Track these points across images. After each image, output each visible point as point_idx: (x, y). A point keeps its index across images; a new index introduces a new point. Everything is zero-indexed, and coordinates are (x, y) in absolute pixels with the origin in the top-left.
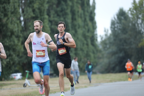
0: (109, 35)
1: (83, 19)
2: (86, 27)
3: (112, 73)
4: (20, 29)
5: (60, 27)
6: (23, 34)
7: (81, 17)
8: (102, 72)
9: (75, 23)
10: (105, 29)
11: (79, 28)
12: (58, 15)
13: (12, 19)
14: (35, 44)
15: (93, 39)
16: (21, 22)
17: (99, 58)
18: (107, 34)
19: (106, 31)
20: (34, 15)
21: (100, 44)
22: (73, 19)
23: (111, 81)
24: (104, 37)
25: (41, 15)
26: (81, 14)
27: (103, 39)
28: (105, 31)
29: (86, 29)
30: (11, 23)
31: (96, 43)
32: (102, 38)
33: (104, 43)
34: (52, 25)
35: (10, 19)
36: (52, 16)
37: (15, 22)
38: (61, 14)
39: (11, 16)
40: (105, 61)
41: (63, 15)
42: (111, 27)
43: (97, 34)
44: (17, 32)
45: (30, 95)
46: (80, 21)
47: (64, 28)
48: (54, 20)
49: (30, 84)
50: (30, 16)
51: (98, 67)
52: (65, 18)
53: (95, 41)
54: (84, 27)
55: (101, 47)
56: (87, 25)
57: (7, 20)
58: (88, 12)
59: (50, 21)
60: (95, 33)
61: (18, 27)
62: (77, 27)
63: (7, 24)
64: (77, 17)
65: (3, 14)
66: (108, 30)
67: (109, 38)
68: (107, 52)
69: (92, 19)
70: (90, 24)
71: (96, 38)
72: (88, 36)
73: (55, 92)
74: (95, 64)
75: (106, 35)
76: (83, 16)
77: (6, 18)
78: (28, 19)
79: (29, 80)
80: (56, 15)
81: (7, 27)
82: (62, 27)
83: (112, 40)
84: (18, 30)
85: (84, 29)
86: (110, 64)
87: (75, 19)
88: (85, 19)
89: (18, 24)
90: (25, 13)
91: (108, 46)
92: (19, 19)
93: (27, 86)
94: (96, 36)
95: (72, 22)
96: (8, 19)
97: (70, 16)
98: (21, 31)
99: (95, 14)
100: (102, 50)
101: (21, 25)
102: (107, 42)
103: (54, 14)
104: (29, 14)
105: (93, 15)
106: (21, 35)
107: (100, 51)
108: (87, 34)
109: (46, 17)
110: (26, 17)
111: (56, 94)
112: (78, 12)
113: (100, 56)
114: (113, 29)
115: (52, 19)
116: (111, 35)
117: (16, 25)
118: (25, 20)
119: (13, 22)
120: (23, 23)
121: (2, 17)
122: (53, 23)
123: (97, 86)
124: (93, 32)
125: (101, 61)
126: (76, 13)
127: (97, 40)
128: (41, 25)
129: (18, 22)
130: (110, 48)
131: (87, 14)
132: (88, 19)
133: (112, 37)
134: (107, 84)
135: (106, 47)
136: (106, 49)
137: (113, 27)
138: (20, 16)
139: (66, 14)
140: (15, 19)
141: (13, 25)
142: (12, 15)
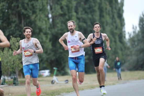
0: (137, 32)
1: (111, 16)
2: (114, 24)
3: (140, 70)
4: (48, 26)
5: (96, 27)
6: (51, 31)
7: (109, 14)
8: (130, 70)
9: (103, 20)
10: (133, 26)
11: (107, 25)
12: (86, 12)
13: (40, 16)
14: (70, 42)
15: (121, 36)
16: (49, 19)
17: (128, 55)
18: (136, 31)
19: (135, 28)
20: (62, 13)
21: (128, 41)
22: (101, 16)
23: (139, 79)
24: (132, 35)
25: (69, 13)
26: (109, 11)
27: (132, 36)
28: (133, 28)
29: (113, 26)
30: (40, 20)
31: (125, 40)
32: (130, 36)
33: (132, 40)
34: (79, 22)
35: (39, 16)
36: (80, 13)
37: (43, 19)
38: (88, 11)
39: (39, 13)
40: (133, 58)
41: (91, 12)
42: (140, 24)
43: (125, 31)
44: (45, 29)
45: (58, 92)
46: (108, 19)
47: (99, 28)
48: (82, 18)
49: (58, 81)
50: (58, 14)
51: (126, 64)
52: (92, 15)
53: (123, 38)
54: (112, 24)
55: (129, 44)
56: (115, 22)
57: (35, 17)
58: (116, 9)
59: (78, 19)
60: (123, 30)
61: (46, 24)
62: (105, 24)
63: (35, 21)
64: (105, 14)
65: (31, 12)
66: (136, 27)
67: (137, 35)
68: (135, 49)
69: (120, 16)
70: (118, 21)
71: (124, 35)
72: (116, 33)
73: (83, 90)
74: (123, 62)
75: (134, 32)
76: (111, 12)
77: (34, 16)
78: (56, 16)
79: (57, 77)
80: (84, 12)
81: (35, 24)
82: (98, 27)
83: (140, 37)
84: (46, 27)
85: (112, 26)
86: (138, 61)
87: (103, 16)
88: (113, 16)
89: (46, 21)
90: (53, 10)
91: (136, 43)
92: (47, 16)
93: (55, 83)
94: (124, 33)
95: (100, 19)
96: (37, 16)
97: (98, 13)
98: (49, 28)
99: (123, 11)
100: (131, 47)
101: (49, 22)
102: (136, 39)
103: (82, 12)
104: (57, 11)
105: (121, 12)
106: (49, 32)
107: (128, 48)
108: (115, 31)
109: (74, 14)
110: (54, 14)
111: (83, 91)
112: (106, 9)
113: (129, 53)
114: (141, 26)
115: (80, 16)
116: (139, 32)
117: (44, 22)
118: (53, 18)
119: (41, 19)
120: (51, 20)
121: (31, 14)
122: (81, 20)
123: (125, 83)
124: (121, 29)
125: (129, 58)
126: (104, 10)
127: (125, 37)
128: (74, 25)
129: (46, 19)
130: (138, 45)
131: (115, 11)
132: (116, 16)
133: (140, 34)
134: (135, 81)
135: (135, 44)
136: (134, 46)
137: (141, 24)
138: (48, 14)
139: (94, 11)
140: (43, 16)
141: (41, 23)
142: (41, 12)
